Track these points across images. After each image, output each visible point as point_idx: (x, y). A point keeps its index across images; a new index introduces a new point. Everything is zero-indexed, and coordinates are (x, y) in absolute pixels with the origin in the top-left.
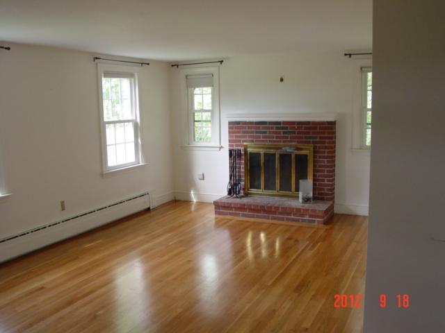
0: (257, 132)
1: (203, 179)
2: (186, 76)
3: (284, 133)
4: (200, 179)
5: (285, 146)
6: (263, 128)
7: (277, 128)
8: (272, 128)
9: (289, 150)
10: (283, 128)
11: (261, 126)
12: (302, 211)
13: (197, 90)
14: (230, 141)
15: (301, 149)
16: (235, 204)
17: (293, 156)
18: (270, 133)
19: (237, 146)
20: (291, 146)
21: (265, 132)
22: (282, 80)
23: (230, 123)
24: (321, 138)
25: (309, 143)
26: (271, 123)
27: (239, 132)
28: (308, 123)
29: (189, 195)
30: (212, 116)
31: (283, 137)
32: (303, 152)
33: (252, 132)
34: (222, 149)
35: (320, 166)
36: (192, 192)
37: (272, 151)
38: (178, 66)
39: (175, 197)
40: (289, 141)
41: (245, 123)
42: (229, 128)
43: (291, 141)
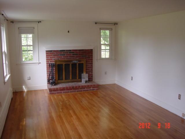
0: (60, 55)
1: (30, 79)
2: (19, 28)
3: (73, 55)
4: (29, 80)
5: (74, 60)
6: (63, 53)
7: (70, 53)
8: (68, 53)
9: (75, 62)
10: (72, 53)
11: (62, 52)
12: (87, 86)
13: (23, 36)
14: (47, 60)
15: (81, 61)
16: (60, 88)
17: (77, 64)
18: (66, 55)
19: (50, 62)
20: (76, 60)
21: (64, 55)
22: (68, 32)
23: (47, 51)
24: (88, 56)
25: (83, 58)
26: (67, 51)
27: (52, 55)
28: (83, 50)
29: (22, 88)
30: (33, 48)
31: (72, 57)
32: (81, 62)
33: (58, 55)
34: (40, 64)
35: (88, 67)
36: (24, 87)
37: (68, 63)
38: (13, 22)
39: (16, 90)
40: (75, 58)
41: (55, 51)
42: (46, 53)
43: (76, 58)
